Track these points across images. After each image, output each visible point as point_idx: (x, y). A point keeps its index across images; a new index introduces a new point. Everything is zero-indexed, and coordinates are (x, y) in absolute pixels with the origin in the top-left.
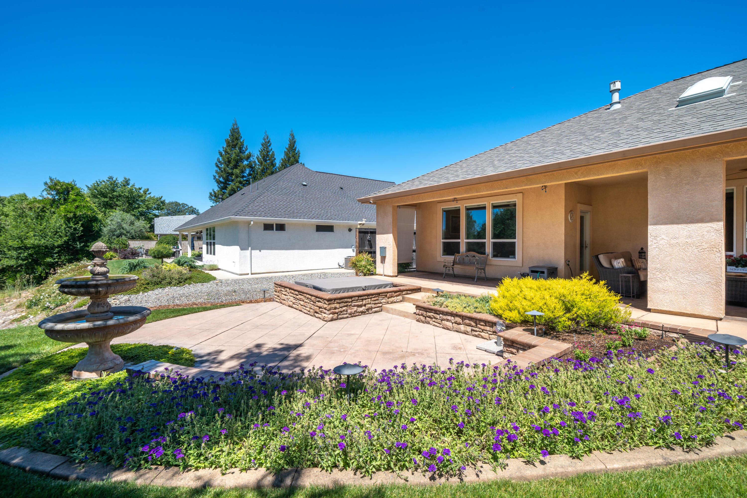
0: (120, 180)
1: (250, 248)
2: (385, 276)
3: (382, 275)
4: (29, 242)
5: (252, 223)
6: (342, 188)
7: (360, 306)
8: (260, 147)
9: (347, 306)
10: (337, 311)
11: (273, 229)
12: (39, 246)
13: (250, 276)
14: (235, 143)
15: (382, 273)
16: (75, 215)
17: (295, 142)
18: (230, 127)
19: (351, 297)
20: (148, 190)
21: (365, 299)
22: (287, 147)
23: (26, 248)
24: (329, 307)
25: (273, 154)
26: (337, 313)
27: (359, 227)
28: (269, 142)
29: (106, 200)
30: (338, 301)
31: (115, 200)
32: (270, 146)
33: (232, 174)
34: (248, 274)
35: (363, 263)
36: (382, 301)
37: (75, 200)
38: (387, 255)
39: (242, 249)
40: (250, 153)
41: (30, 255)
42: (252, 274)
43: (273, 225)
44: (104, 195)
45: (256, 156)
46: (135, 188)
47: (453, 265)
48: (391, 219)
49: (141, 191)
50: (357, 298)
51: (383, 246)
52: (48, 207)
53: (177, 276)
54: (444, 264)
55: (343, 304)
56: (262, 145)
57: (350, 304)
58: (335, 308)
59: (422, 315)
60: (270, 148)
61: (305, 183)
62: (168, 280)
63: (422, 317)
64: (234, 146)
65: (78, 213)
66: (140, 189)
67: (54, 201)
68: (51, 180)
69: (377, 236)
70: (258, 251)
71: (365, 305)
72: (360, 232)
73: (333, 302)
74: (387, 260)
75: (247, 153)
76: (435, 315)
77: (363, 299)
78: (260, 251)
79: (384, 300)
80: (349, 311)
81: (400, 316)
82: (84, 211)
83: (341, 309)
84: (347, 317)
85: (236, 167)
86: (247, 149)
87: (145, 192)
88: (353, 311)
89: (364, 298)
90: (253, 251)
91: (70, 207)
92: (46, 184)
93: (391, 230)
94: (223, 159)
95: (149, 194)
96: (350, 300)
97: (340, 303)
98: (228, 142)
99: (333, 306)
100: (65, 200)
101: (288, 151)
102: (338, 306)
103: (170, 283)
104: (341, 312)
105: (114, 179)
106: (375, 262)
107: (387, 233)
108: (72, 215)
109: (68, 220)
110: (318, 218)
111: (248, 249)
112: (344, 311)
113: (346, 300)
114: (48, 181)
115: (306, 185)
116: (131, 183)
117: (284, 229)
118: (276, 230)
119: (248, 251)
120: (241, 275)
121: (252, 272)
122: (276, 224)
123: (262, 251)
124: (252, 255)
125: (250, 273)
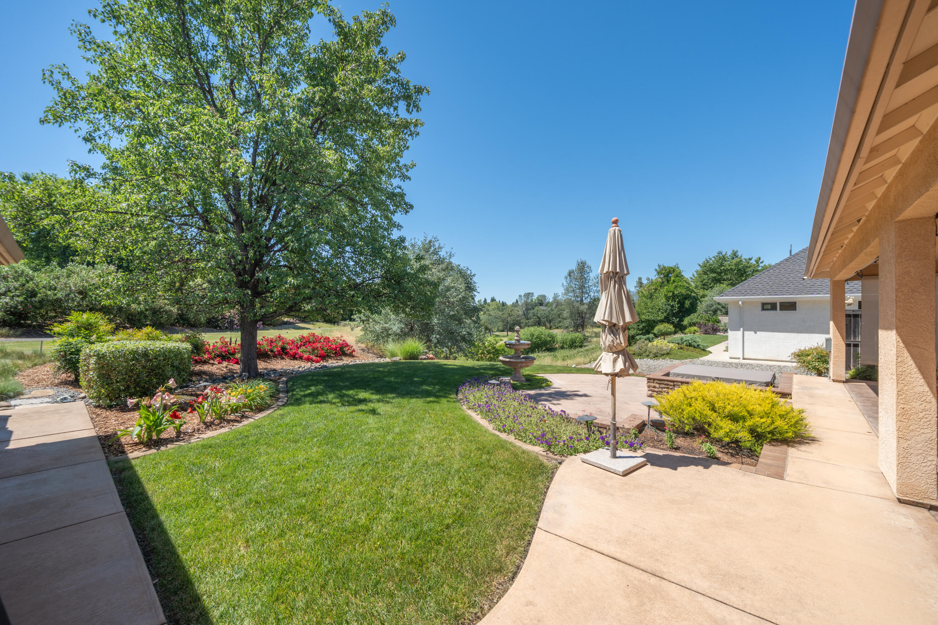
0: (729, 253)
1: (742, 329)
3: (830, 378)
4: (643, 317)
9: (668, 388)
10: (656, 390)
11: (776, 309)
12: (649, 321)
13: (741, 361)
16: (673, 293)
19: (673, 382)
20: (760, 259)
23: (642, 322)
29: (714, 275)
31: (723, 274)
34: (739, 358)
37: (674, 281)
41: (644, 327)
42: (744, 359)
43: (776, 304)
44: (713, 271)
46: (745, 259)
49: (753, 262)
52: (659, 288)
53: (655, 351)
55: (662, 386)
58: (655, 387)
62: (648, 353)
65: (676, 292)
66: (750, 259)
67: (663, 283)
68: (659, 266)
70: (753, 332)
74: (831, 357)
78: (756, 333)
82: (679, 290)
83: (660, 389)
87: (757, 262)
91: (671, 287)
92: (656, 270)
95: (762, 263)
99: (652, 384)
100: (668, 281)
102: (657, 386)
103: (648, 356)
105: (724, 253)
108: (671, 294)
109: (668, 298)
111: (739, 330)
114: (657, 268)
116: (739, 254)
117: (795, 309)
118: (780, 310)
119: (740, 333)
120: (731, 358)
121: (745, 357)
122: (780, 303)
123: (758, 333)
124: (745, 337)
125: (741, 358)
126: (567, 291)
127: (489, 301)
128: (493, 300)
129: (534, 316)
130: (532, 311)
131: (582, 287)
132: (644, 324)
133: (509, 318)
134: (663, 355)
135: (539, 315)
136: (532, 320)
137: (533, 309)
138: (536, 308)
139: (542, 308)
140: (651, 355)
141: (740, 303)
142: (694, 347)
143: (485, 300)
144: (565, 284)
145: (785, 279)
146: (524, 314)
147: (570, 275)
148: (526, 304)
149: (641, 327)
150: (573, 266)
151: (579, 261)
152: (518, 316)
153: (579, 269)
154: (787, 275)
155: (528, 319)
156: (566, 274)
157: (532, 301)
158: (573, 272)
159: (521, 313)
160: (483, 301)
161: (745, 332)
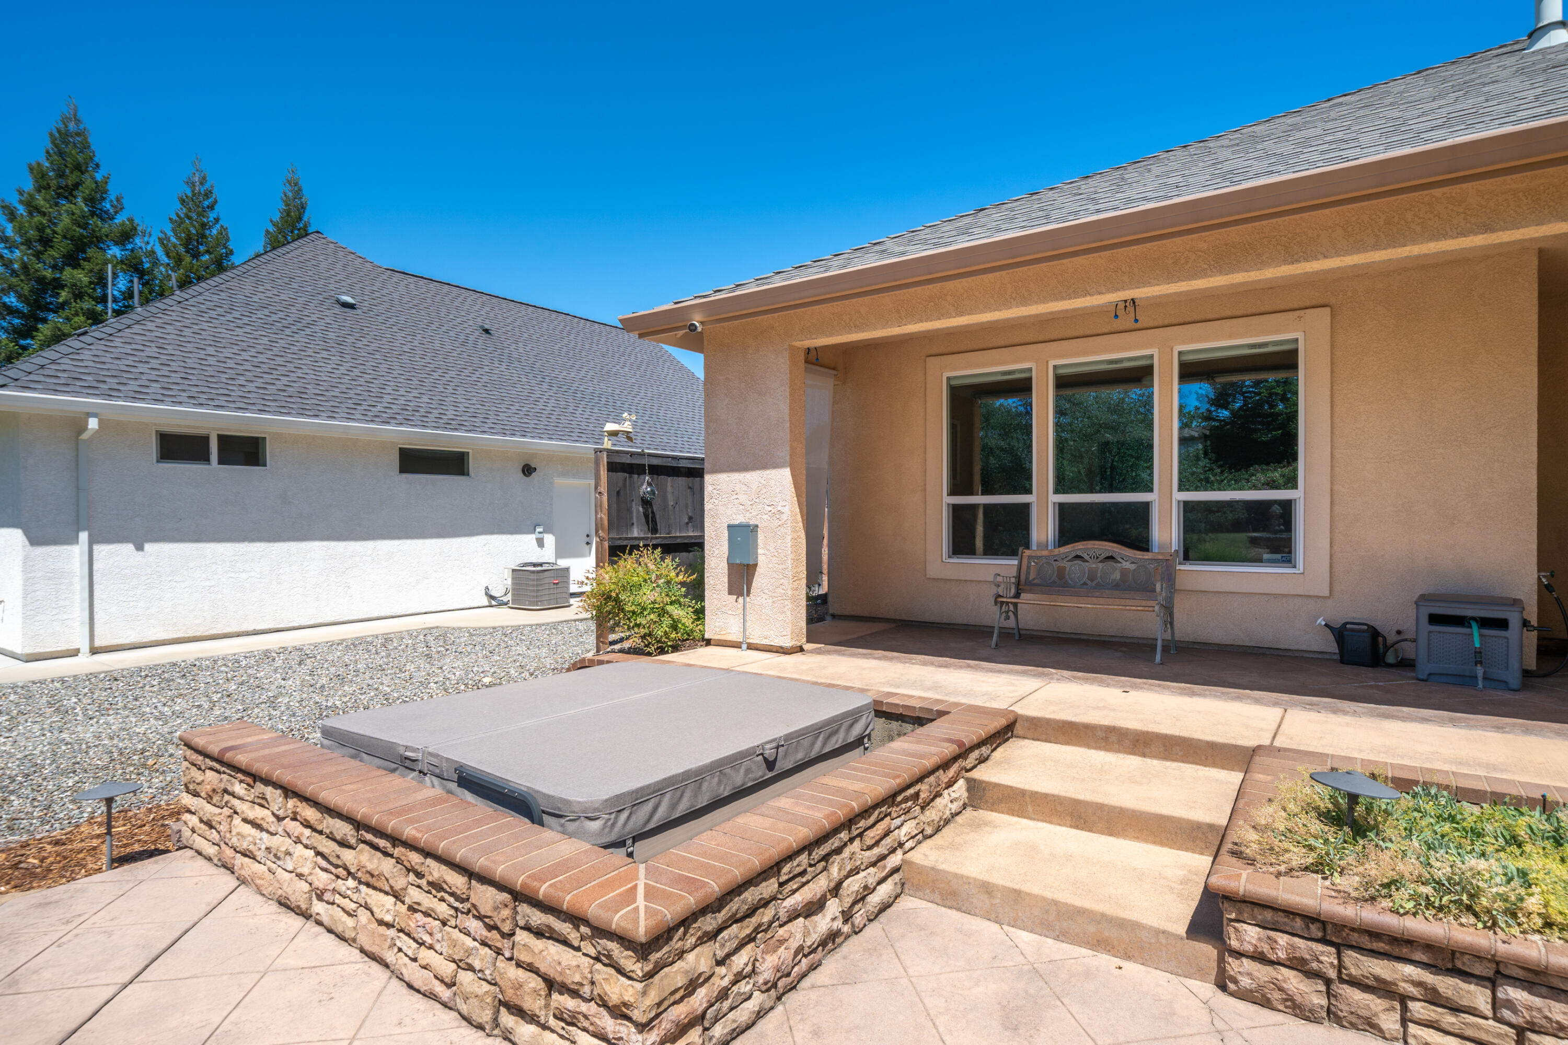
1: (84, 536)
2: (751, 647)
3: (736, 645)
5: (93, 423)
6: (487, 331)
7: (813, 908)
8: (174, 208)
9: (750, 939)
10: (701, 997)
11: (206, 459)
13: (84, 664)
14: (71, 180)
15: (735, 636)
17: (303, 207)
18: (53, 123)
19: (776, 866)
21: (838, 851)
22: (276, 217)
24: (653, 997)
25: (223, 237)
26: (698, 1020)
27: (607, 444)
28: (208, 194)
30: (709, 923)
32: (211, 207)
33: (58, 285)
34: (75, 653)
35: (649, 595)
36: (902, 834)
38: (762, 560)
39: (34, 541)
40: (131, 220)
42: (94, 651)
43: (205, 440)
45: (156, 234)
47: (1017, 595)
48: (784, 407)
50: (803, 858)
51: (738, 520)
54: (994, 590)
56: (182, 201)
57: (766, 915)
58: (692, 986)
59: (1298, 964)
60: (212, 215)
61: (349, 300)
63: (1293, 981)
64: (68, 192)
69: (708, 478)
70: (130, 547)
71: (835, 890)
72: (613, 467)
73: (675, 944)
74: (759, 581)
75: (119, 219)
76: (1446, 985)
77: (826, 858)
78: (140, 548)
79: (909, 828)
80: (766, 971)
81: (1062, 936)
83: (722, 978)
84: (760, 1014)
85: (72, 260)
86: (119, 209)
88: (784, 954)
89: (834, 843)
90: (101, 550)
93: (784, 452)
94: (20, 230)
96: (769, 887)
97: (713, 936)
98: (40, 176)
99: (675, 975)
101: (280, 231)
102: (704, 957)
104: (723, 994)
106: (696, 590)
107: (764, 466)
110: (407, 421)
111: (74, 540)
112: (739, 978)
113: (751, 895)
115: (351, 306)
117: (261, 458)
118: (221, 462)
119: (76, 551)
120: (33, 658)
121: (98, 643)
122: (219, 437)
123: (148, 547)
124: (95, 567)
125: (85, 648)
161: (97, 548)
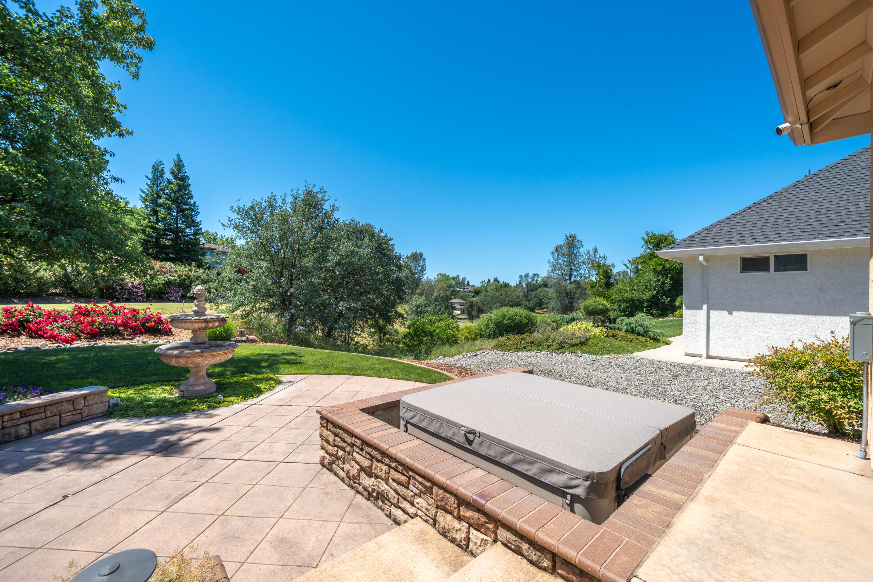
1: (705, 306)
7: (367, 471)
9: (344, 450)
10: (330, 449)
11: (767, 269)
13: (705, 362)
19: (351, 433)
21: (377, 459)
26: (330, 455)
30: (332, 427)
34: (700, 356)
39: (689, 307)
42: (708, 357)
43: (768, 259)
50: (360, 443)
55: (339, 441)
57: (348, 448)
58: (327, 441)
68: (647, 234)
70: (726, 313)
71: (376, 477)
77: (371, 456)
78: (730, 313)
80: (347, 466)
83: (336, 451)
84: (343, 481)
88: (352, 471)
89: (374, 453)
90: (713, 313)
92: (643, 239)
96: (349, 439)
97: (334, 434)
99: (325, 433)
102: (331, 437)
104: (337, 458)
108: (661, 267)
109: (657, 273)
111: (701, 308)
112: (340, 458)
113: (342, 433)
114: (645, 236)
117: (804, 268)
118: (775, 270)
119: (703, 313)
120: (687, 355)
121: (711, 354)
122: (776, 257)
123: (734, 313)
124: (711, 320)
125: (704, 355)
126: (554, 268)
127: (492, 281)
128: (496, 280)
129: (535, 297)
130: (535, 292)
131: (571, 263)
132: (626, 304)
133: (507, 299)
134: (573, 346)
135: (541, 297)
136: (533, 302)
137: (537, 290)
138: (540, 289)
139: (545, 289)
140: (555, 345)
141: (701, 258)
142: (639, 334)
143: (489, 281)
144: (552, 260)
145: (787, 215)
146: (525, 296)
147: (557, 250)
148: (528, 285)
149: (622, 307)
150: (561, 241)
151: (568, 234)
152: (518, 297)
153: (568, 244)
154: (791, 209)
155: (528, 300)
156: (553, 249)
157: (537, 282)
158: (561, 246)
159: (521, 294)
160: (486, 282)
161: (711, 312)
